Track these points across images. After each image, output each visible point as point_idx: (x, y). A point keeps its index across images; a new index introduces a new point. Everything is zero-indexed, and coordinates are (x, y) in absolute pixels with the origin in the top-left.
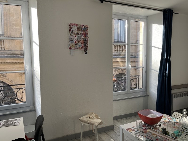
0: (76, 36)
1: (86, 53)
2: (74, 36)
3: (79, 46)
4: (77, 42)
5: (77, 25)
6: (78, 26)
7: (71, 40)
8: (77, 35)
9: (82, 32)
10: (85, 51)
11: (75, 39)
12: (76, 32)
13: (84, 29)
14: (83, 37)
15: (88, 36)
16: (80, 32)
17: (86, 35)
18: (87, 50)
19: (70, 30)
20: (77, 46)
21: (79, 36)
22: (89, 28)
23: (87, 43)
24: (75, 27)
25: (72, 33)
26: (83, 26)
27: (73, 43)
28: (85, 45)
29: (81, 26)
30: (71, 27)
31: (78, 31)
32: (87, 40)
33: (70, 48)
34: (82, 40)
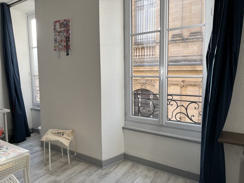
0: (59, 35)
1: (68, 54)
2: (58, 35)
3: (62, 46)
4: (60, 42)
5: (59, 22)
6: (61, 22)
7: (55, 40)
8: (60, 34)
9: (65, 29)
10: (67, 52)
11: (59, 38)
12: (59, 30)
13: (65, 25)
14: (65, 34)
15: (70, 32)
16: (63, 29)
17: (68, 31)
18: (69, 50)
19: (54, 29)
20: (61, 47)
21: (62, 34)
22: (70, 22)
23: (69, 41)
24: (58, 25)
25: (56, 32)
26: (65, 20)
27: (57, 44)
28: (67, 44)
29: (64, 21)
30: (55, 26)
31: (61, 28)
32: (69, 37)
33: (55, 50)
34: (64, 39)
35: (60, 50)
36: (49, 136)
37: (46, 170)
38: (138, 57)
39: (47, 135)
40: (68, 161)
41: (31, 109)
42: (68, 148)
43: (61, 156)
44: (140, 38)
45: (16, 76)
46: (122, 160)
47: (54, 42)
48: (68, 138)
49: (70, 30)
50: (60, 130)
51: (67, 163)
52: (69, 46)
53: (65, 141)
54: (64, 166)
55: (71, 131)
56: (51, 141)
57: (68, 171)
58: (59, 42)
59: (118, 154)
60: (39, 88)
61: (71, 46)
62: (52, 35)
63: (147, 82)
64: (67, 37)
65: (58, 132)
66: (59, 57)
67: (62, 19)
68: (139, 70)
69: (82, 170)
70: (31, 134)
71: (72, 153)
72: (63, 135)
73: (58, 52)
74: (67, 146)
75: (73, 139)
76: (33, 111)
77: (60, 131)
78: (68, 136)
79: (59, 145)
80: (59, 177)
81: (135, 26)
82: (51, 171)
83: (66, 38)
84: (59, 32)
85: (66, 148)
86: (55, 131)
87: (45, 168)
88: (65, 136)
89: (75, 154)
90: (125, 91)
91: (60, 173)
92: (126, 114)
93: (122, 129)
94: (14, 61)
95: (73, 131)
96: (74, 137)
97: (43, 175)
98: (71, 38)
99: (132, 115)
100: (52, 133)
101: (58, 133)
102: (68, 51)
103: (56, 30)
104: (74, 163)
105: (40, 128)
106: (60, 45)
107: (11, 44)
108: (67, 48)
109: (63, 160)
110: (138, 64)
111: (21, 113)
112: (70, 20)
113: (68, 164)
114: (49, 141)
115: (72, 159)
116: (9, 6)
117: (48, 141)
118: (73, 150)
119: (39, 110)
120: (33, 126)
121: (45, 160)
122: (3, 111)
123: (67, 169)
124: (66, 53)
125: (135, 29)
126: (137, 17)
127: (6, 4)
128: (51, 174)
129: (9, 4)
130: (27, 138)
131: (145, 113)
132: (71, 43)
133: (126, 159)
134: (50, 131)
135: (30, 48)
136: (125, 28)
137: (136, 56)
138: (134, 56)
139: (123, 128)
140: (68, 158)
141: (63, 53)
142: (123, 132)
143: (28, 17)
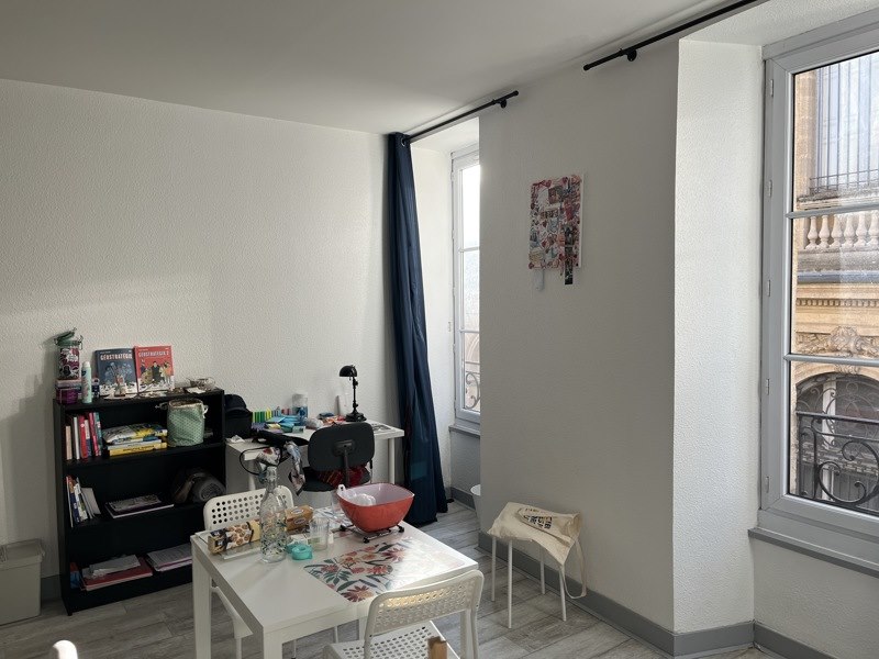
0: (545, 224)
1: (569, 282)
2: (541, 222)
3: (554, 256)
4: (548, 244)
5: (548, 184)
6: (552, 186)
7: (534, 238)
8: (549, 219)
9: (563, 206)
10: (567, 274)
11: (544, 232)
12: (547, 208)
13: (566, 193)
14: (564, 221)
15: (580, 214)
16: (557, 206)
17: (572, 212)
18: (574, 268)
19: (533, 206)
20: (548, 258)
21: (554, 219)
22: (582, 184)
23: (574, 241)
24: (544, 193)
25: (536, 214)
26: (565, 180)
27: (539, 249)
28: (569, 251)
29: (561, 183)
30: (534, 196)
31: (552, 202)
32: (575, 228)
33: (531, 266)
34: (560, 234)
35: (546, 266)
36: (510, 525)
37: (498, 623)
38: (823, 245)
39: (503, 518)
40: (561, 611)
41: (451, 430)
42: (563, 569)
43: (540, 591)
44: (833, 172)
45: (418, 333)
46: (746, 647)
47: (528, 242)
48: (564, 538)
49: (581, 210)
50: (540, 510)
51: (557, 616)
52: (576, 256)
53: (554, 547)
54: (548, 624)
55: (572, 516)
56: (515, 540)
57: (562, 643)
58: (544, 244)
59: (733, 622)
60: (478, 367)
61: (580, 256)
62: (524, 222)
63: (866, 344)
64: (568, 229)
65: (535, 514)
66: (543, 287)
67: (556, 174)
68: (831, 296)
69: (607, 648)
70: (449, 505)
71: (573, 587)
72: (548, 526)
73: (540, 273)
74: (559, 564)
75: (578, 545)
76: (455, 434)
77: (542, 513)
78: (564, 532)
79: (535, 555)
80: (538, 654)
81: (814, 125)
82: (511, 631)
83: (568, 233)
84: (546, 215)
85: (556, 568)
86: (526, 510)
87: (494, 617)
88: (554, 530)
89: (583, 594)
90: (761, 406)
91: (538, 642)
92: (763, 487)
93: (746, 537)
94: (416, 292)
95: (578, 518)
96: (579, 538)
97: (492, 639)
98: (580, 231)
99: (788, 492)
100: (517, 516)
101: (534, 519)
102: (571, 270)
103: (538, 209)
104: (578, 621)
105: (476, 490)
106: (547, 252)
107: (409, 245)
108: (567, 263)
109: (545, 603)
110: (824, 272)
111: (426, 440)
112: (582, 178)
113: (562, 619)
114: (509, 539)
115: (574, 608)
116: (408, 139)
117: (506, 537)
118: (578, 578)
119: (478, 437)
120: (452, 481)
121: (493, 593)
122: (387, 432)
123: (557, 635)
124: (563, 278)
125: (814, 136)
126: (821, 92)
127: (401, 135)
128: (512, 639)
129: (409, 133)
130: (438, 515)
131: (853, 471)
132: (580, 248)
133: (761, 645)
134: (511, 508)
135: (456, 250)
136: (767, 194)
137: (818, 241)
138: (808, 242)
139: (751, 534)
140: (560, 600)
141: (556, 276)
142: (753, 548)
143: (455, 161)
